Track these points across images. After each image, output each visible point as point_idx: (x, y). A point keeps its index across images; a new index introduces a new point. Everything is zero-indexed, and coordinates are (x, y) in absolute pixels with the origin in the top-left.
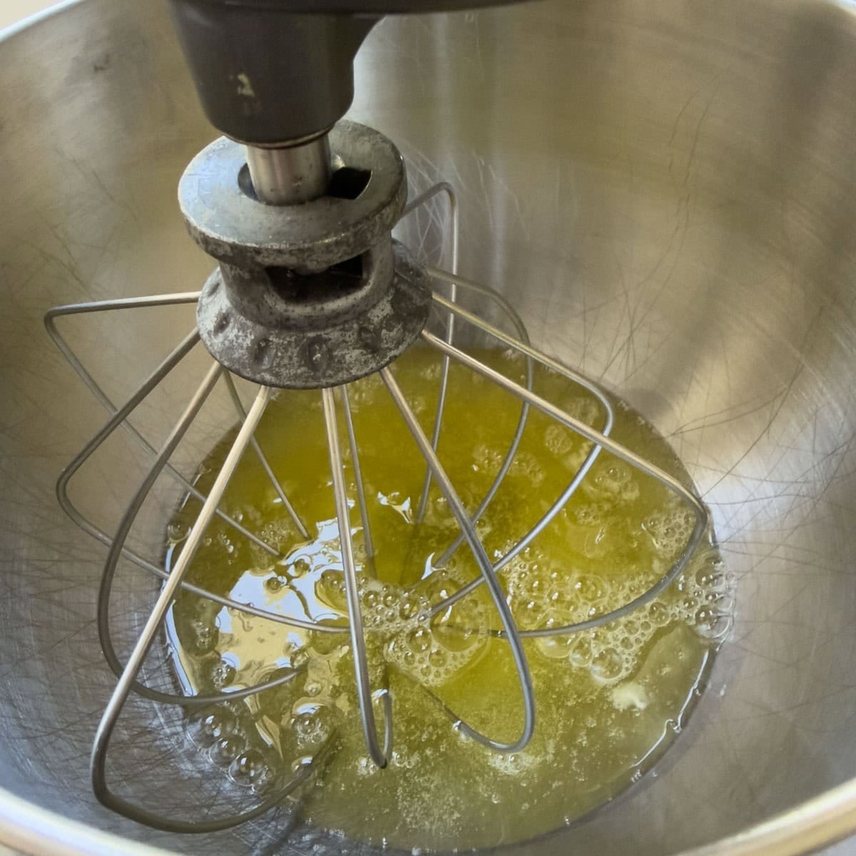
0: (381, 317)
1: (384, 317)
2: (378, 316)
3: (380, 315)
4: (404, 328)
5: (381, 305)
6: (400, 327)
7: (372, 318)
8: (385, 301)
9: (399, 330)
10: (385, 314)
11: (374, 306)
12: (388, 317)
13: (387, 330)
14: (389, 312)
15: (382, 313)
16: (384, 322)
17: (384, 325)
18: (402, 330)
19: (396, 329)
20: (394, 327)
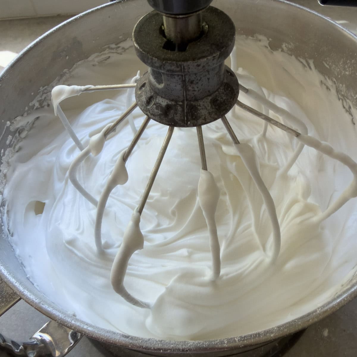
0: (159, 102)
1: (160, 104)
2: (159, 101)
3: (160, 101)
4: (160, 115)
5: (164, 100)
6: (160, 112)
7: (157, 98)
8: (167, 101)
9: (158, 112)
10: (161, 103)
11: (162, 97)
12: (161, 105)
13: (156, 107)
14: (163, 105)
15: (161, 102)
16: (158, 105)
17: (157, 105)
18: (158, 114)
19: (158, 111)
20: (158, 110)
